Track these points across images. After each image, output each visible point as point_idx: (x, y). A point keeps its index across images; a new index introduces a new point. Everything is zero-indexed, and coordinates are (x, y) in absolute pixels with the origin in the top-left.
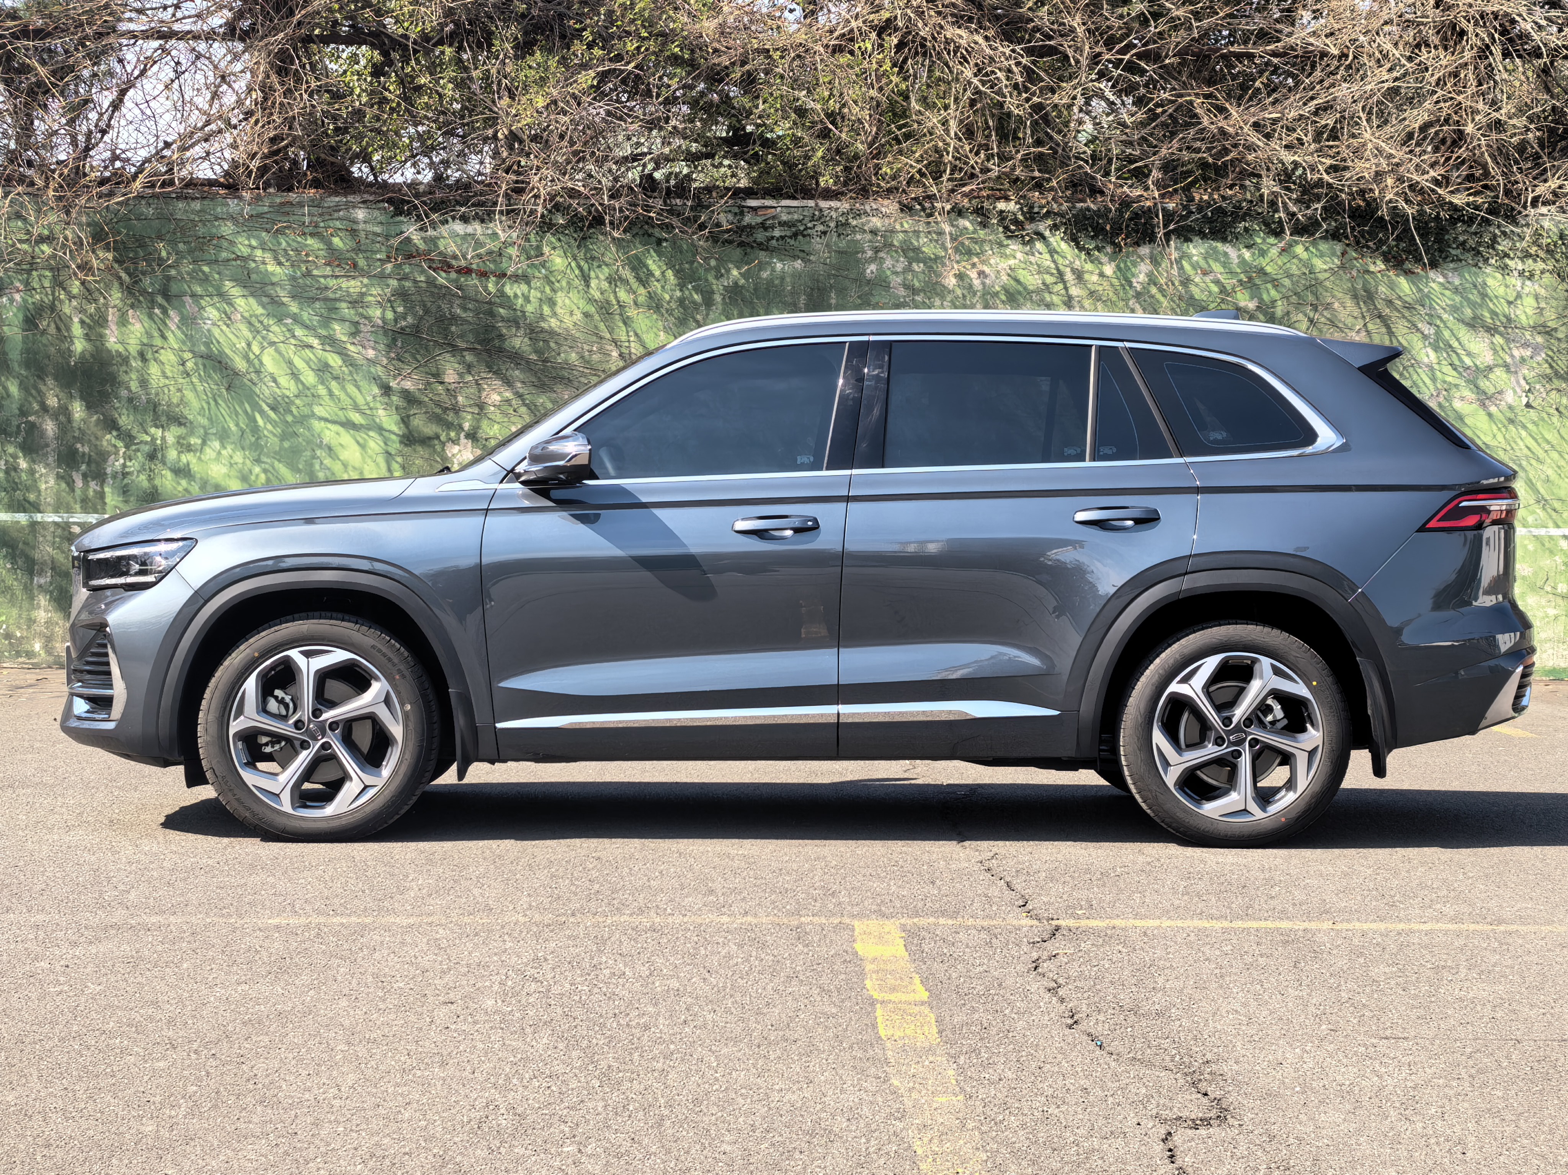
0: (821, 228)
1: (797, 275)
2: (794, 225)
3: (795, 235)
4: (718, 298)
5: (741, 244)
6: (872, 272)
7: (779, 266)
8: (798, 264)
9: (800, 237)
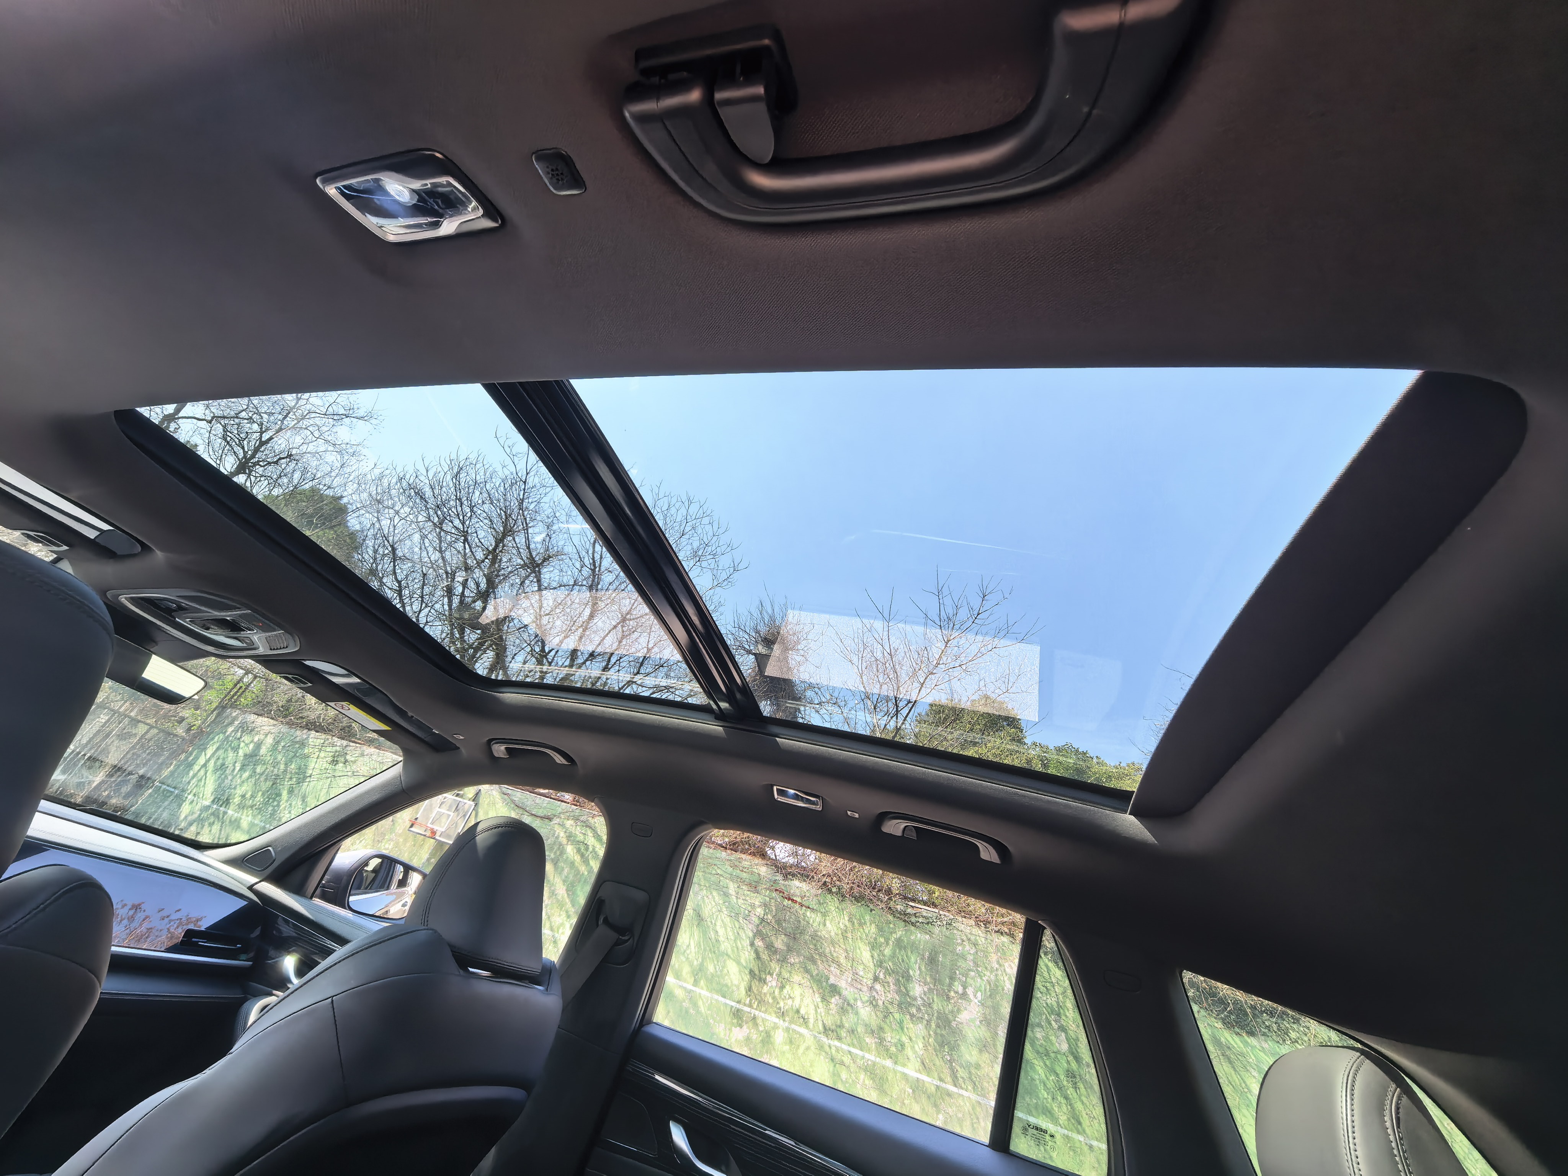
0: (939, 923)
1: (926, 942)
2: (928, 919)
3: (928, 923)
4: (891, 943)
5: (905, 921)
6: (960, 950)
7: (919, 935)
8: (927, 937)
9: (930, 925)
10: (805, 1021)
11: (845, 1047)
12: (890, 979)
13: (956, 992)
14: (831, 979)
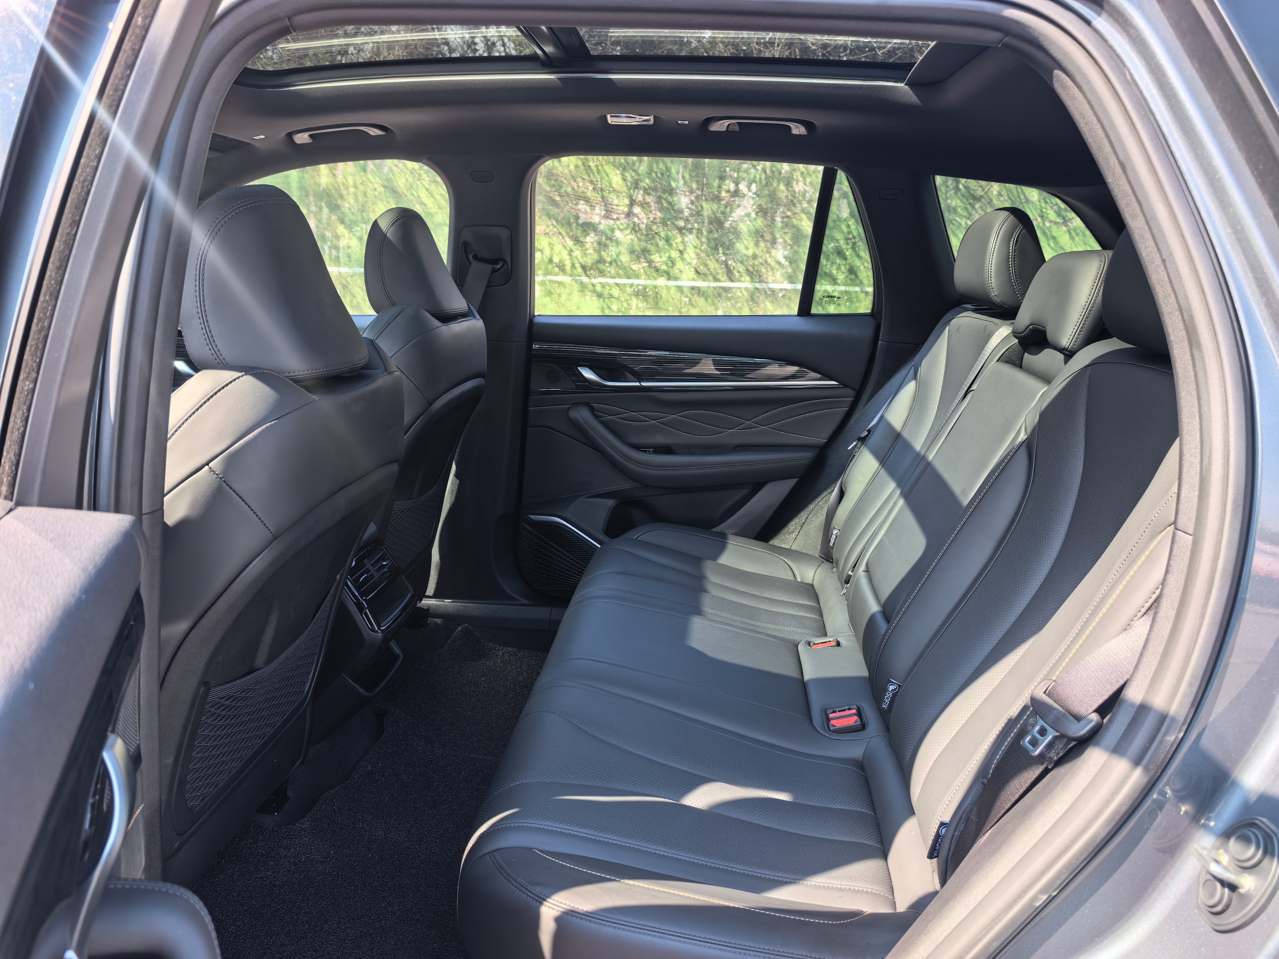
10: (561, 268)
11: (611, 281)
12: (649, 199)
13: (728, 191)
14: (581, 218)
